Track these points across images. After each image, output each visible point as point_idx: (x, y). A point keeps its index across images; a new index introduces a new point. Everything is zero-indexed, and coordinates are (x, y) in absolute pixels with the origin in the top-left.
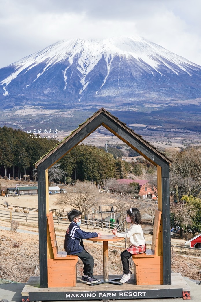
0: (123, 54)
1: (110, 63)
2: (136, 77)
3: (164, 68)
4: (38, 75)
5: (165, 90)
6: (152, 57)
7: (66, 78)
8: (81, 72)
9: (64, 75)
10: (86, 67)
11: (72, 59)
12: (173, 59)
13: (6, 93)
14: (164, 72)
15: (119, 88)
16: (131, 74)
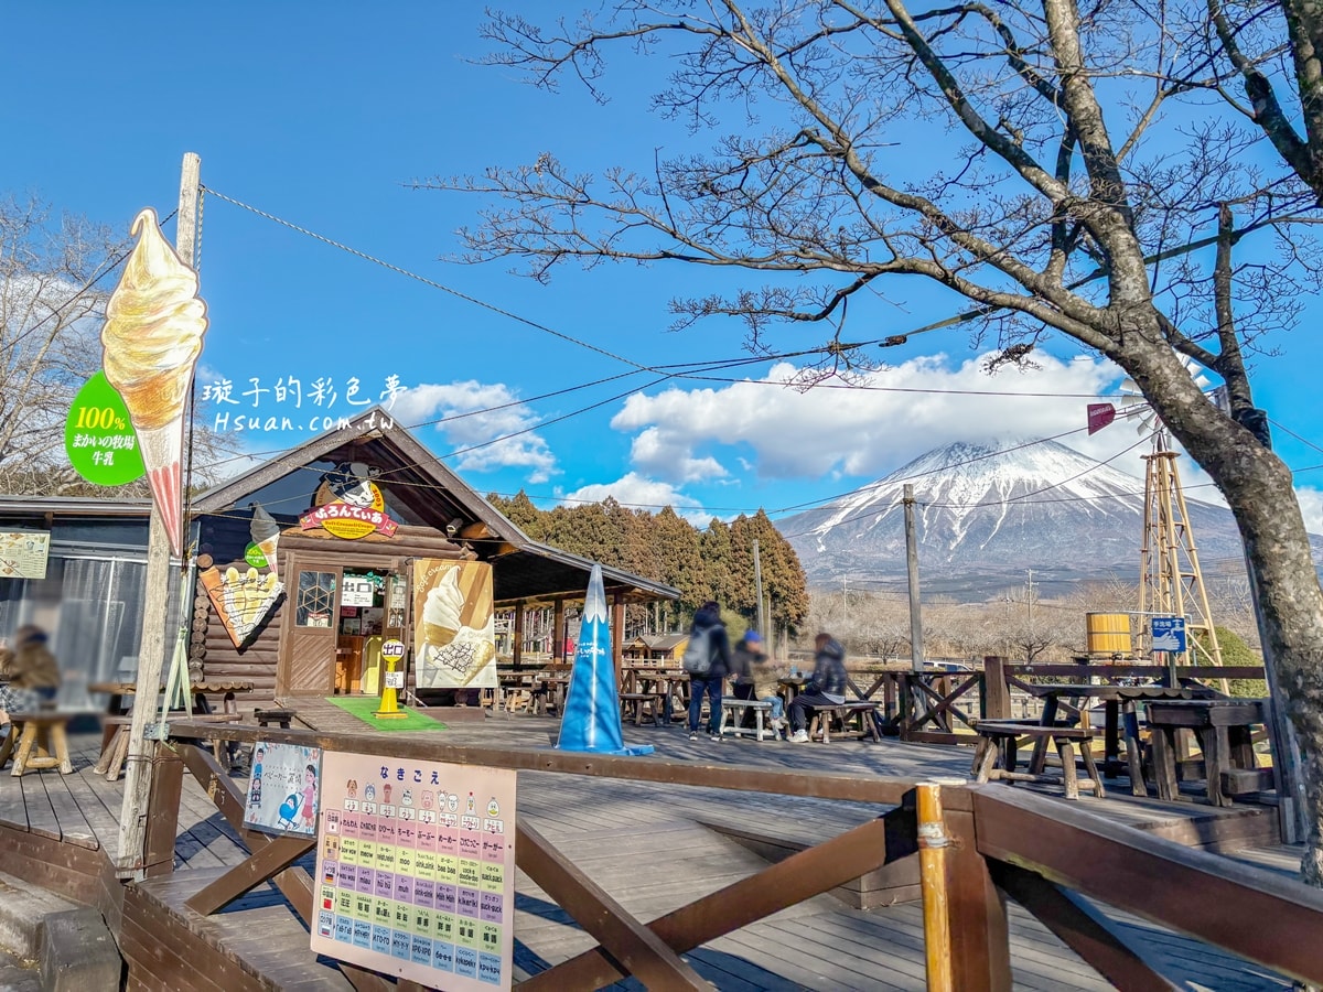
0: (1031, 479)
1: (1008, 496)
3: (1111, 503)
4: (878, 519)
5: (1113, 542)
6: (1088, 484)
7: (926, 522)
8: (954, 512)
10: (964, 503)
11: (938, 491)
12: (1128, 485)
13: (823, 548)
14: (1110, 509)
15: (1024, 539)
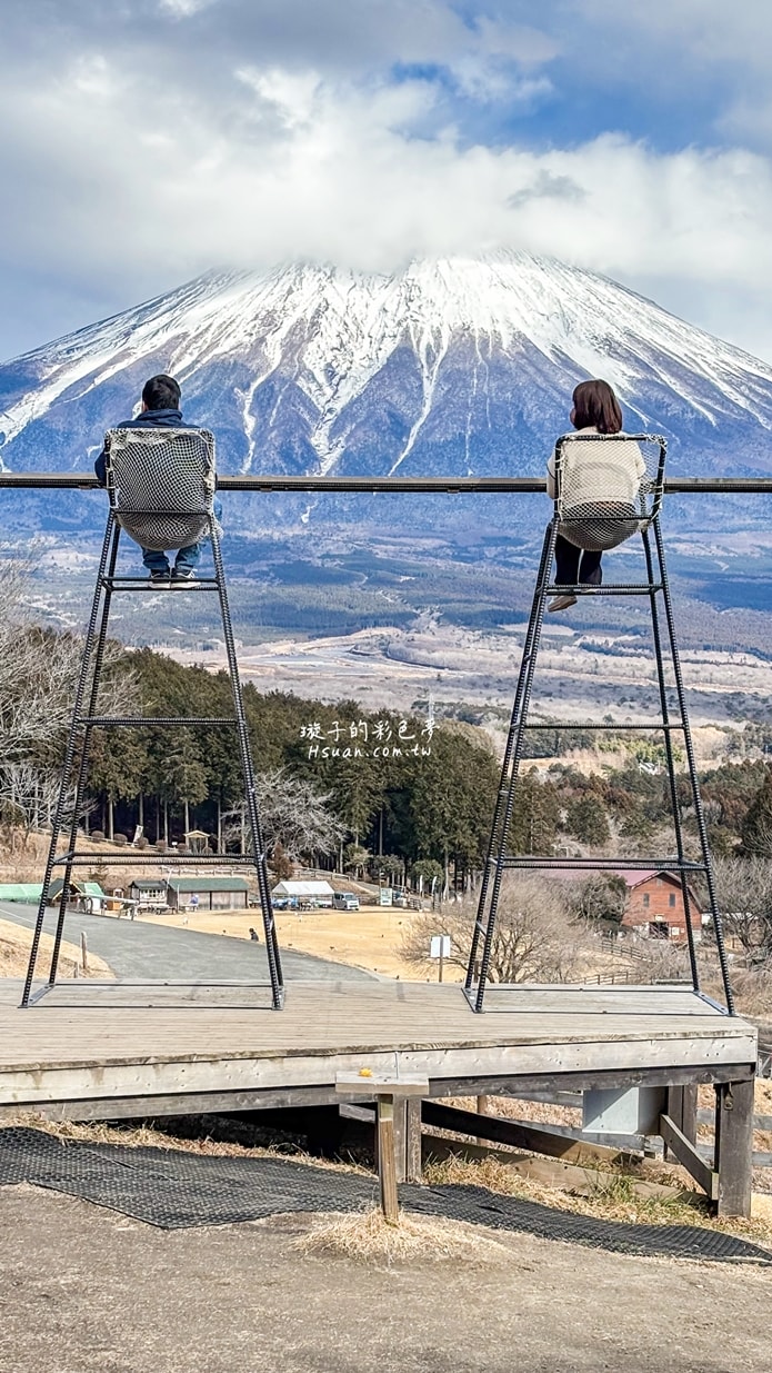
0: (489, 329)
1: (436, 368)
2: (541, 426)
3: (656, 394)
6: (610, 347)
7: (250, 423)
8: (314, 399)
9: (246, 412)
10: (337, 378)
11: (278, 346)
12: (695, 354)
14: (656, 409)
15: (470, 472)
16: (521, 414)
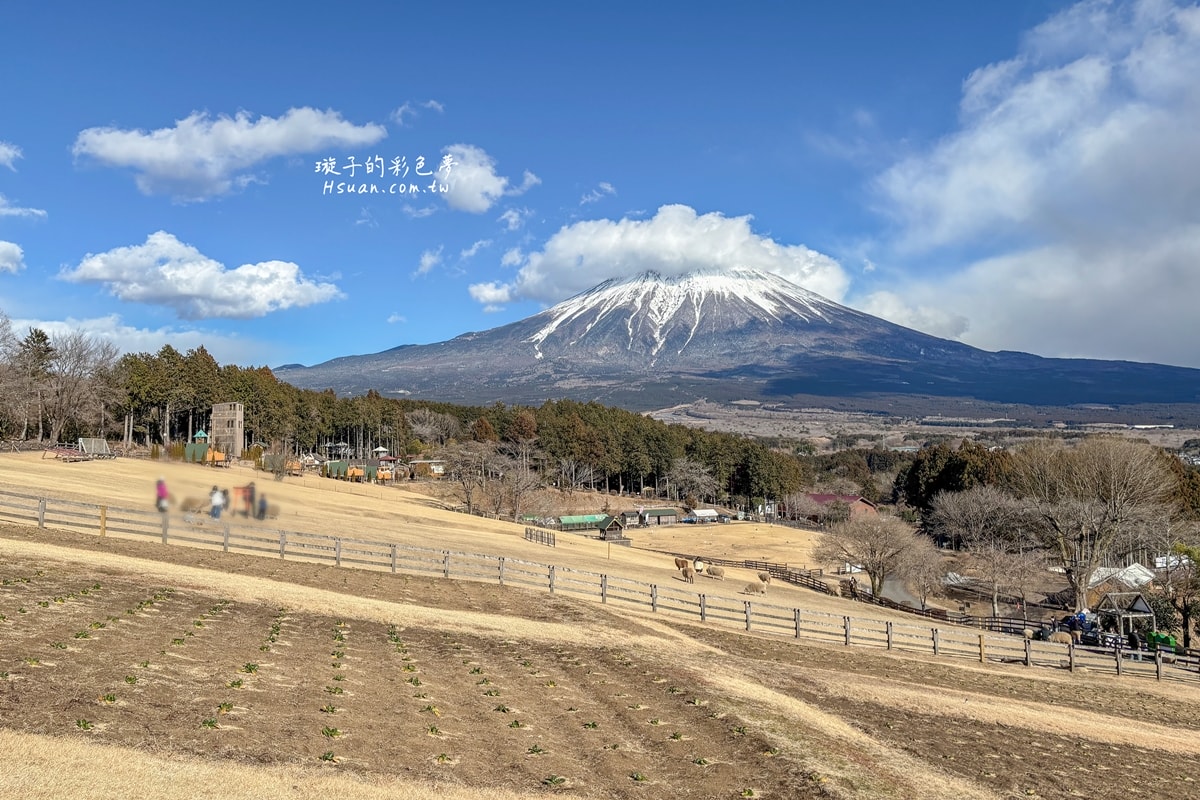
0: (719, 290)
1: (700, 306)
2: (741, 326)
3: (785, 312)
4: (589, 327)
6: (767, 296)
7: (631, 330)
8: (654, 321)
9: (629, 327)
10: (663, 313)
11: (640, 302)
12: (800, 296)
13: (540, 355)
14: (785, 318)
